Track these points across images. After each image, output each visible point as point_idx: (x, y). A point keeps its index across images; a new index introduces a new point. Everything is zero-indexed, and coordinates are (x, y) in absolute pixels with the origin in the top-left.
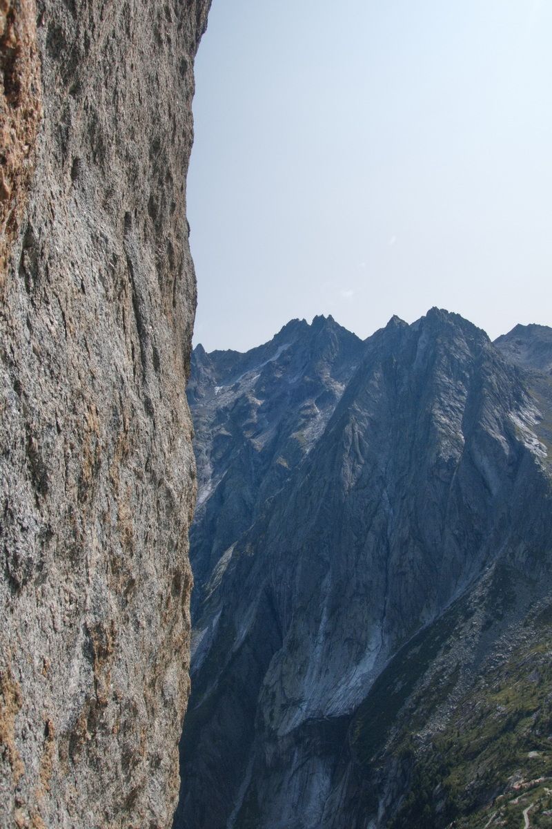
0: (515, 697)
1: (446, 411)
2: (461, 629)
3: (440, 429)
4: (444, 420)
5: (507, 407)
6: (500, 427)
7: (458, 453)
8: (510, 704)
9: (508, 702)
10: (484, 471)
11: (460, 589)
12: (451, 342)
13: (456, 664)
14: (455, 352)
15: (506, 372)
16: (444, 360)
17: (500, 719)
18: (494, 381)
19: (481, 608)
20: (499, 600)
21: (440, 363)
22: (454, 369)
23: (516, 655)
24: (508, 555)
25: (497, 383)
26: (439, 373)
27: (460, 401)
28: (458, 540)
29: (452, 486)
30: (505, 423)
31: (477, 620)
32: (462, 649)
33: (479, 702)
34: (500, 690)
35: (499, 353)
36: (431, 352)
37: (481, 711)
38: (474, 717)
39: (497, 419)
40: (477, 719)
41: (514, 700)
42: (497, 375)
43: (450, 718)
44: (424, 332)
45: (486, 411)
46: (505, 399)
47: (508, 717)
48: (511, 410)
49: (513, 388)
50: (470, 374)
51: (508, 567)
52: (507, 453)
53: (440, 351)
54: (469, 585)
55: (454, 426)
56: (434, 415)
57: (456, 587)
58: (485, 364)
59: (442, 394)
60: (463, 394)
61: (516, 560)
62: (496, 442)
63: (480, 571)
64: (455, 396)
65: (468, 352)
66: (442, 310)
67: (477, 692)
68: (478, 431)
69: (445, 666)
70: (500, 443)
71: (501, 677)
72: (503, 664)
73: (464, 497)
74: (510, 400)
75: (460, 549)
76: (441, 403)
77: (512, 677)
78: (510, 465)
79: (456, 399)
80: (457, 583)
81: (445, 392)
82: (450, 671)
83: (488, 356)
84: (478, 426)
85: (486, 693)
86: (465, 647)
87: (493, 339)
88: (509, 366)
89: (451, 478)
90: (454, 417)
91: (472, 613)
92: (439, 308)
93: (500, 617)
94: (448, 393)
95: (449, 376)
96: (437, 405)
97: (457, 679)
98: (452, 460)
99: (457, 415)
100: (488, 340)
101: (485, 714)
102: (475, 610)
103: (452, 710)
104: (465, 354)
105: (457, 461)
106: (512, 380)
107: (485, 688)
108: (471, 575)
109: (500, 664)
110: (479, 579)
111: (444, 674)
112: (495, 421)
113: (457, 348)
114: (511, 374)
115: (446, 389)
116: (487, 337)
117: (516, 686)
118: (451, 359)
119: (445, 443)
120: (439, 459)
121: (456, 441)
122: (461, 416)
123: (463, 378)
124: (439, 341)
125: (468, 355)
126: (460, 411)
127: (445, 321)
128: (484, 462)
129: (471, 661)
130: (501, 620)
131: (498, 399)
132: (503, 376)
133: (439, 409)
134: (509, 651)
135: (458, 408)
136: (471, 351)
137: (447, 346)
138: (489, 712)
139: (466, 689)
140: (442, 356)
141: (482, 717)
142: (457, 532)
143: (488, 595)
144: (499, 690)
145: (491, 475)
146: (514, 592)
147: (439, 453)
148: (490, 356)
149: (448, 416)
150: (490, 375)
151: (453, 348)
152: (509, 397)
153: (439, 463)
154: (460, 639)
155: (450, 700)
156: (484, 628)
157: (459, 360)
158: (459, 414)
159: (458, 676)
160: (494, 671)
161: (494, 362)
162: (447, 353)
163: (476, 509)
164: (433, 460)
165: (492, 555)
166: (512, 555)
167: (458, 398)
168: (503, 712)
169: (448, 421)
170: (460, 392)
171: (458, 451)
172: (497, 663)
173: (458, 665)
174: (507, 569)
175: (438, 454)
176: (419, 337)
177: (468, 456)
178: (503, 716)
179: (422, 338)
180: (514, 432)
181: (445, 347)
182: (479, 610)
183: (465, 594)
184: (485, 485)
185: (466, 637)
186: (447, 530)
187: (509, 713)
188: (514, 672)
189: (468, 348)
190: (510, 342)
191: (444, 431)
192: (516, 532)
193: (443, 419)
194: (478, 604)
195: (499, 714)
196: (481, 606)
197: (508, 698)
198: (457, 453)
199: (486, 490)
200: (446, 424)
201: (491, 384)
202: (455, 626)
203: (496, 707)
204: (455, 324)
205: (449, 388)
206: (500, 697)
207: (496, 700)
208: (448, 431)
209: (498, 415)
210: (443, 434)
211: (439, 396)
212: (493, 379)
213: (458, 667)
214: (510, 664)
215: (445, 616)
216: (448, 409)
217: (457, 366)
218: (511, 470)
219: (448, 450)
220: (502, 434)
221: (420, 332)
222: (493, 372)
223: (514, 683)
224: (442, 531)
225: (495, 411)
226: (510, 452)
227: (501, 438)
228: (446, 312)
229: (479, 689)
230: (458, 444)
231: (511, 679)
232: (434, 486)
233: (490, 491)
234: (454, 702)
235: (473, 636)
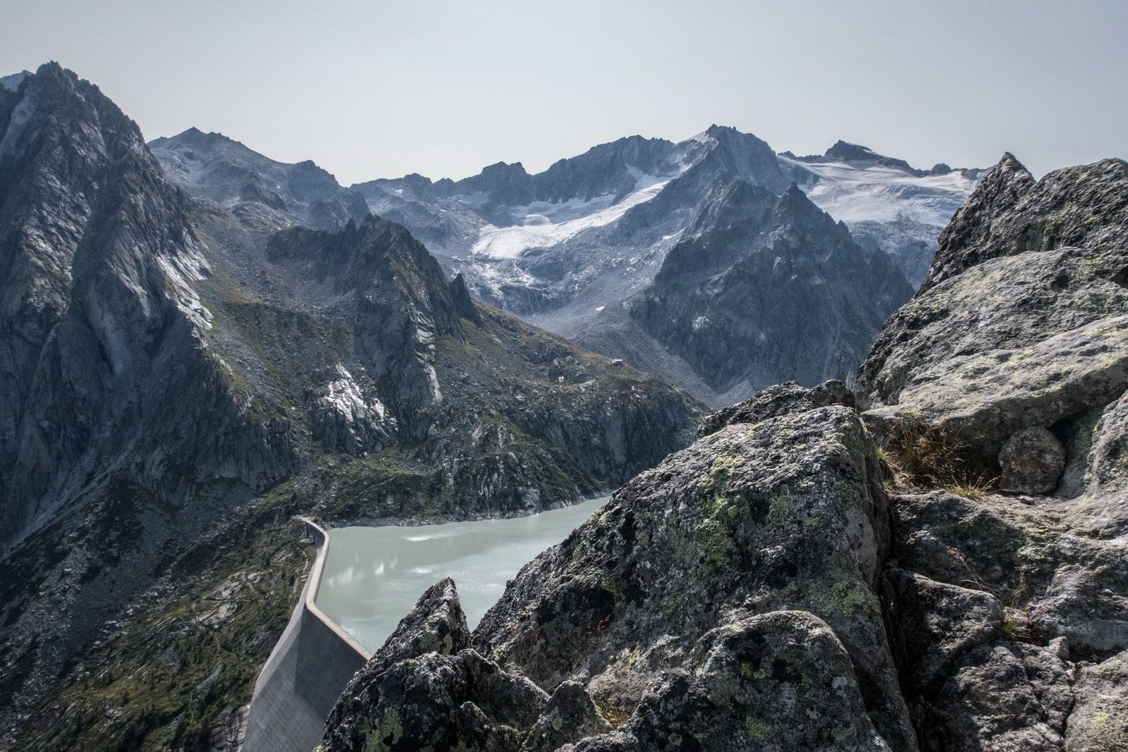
0: (139, 691)
1: (48, 233)
2: (41, 580)
3: (34, 259)
4: (44, 246)
5: (155, 245)
6: (140, 275)
7: (62, 302)
8: (130, 704)
9: (126, 701)
10: (104, 334)
11: (42, 516)
12: (75, 128)
13: (29, 640)
14: (78, 144)
15: (162, 194)
16: (58, 152)
17: (112, 733)
18: (141, 204)
19: (81, 546)
20: (114, 535)
21: (49, 152)
22: (72, 169)
23: (139, 622)
24: (133, 466)
25: (145, 208)
26: (45, 170)
27: (76, 222)
28: (46, 435)
29: (44, 351)
30: (149, 269)
31: (74, 565)
32: (43, 614)
33: (73, 703)
34: (111, 681)
35: (156, 164)
36: (36, 134)
37: (78, 720)
38: (64, 732)
39: (137, 261)
40: (68, 735)
41: (137, 697)
42: (147, 195)
43: (15, 737)
44: (27, 99)
45: (119, 246)
46: (155, 234)
47: (127, 727)
48: (162, 253)
49: (170, 220)
50: (101, 184)
51: (133, 484)
52: (147, 313)
53: (53, 136)
54: (62, 508)
55: (61, 258)
56: (27, 236)
57: (36, 511)
58: (130, 176)
59: (45, 205)
60: (84, 213)
61: (146, 474)
62: (131, 295)
63: (83, 487)
64: (69, 213)
65: (101, 149)
66: (68, 71)
67: (68, 687)
68: (103, 273)
69: (8, 644)
70: (138, 298)
71: (114, 658)
72: (117, 638)
73: (64, 371)
74: (162, 237)
75: (50, 452)
76: (42, 219)
77: (132, 658)
78: (149, 332)
79: (69, 218)
80: (38, 505)
81: (51, 204)
82: (18, 652)
83: (136, 164)
84: (103, 265)
85: (87, 687)
86: (49, 611)
87: (147, 140)
88: (168, 187)
89: (44, 338)
90: (61, 244)
91: (64, 555)
92: (63, 66)
93: (114, 561)
94: (57, 206)
95: (63, 179)
96: (35, 221)
97: (31, 666)
98: (50, 309)
99: (68, 242)
100: (141, 140)
101: (84, 724)
102: (70, 549)
103: (20, 723)
104: (96, 151)
105: (59, 314)
106: (170, 209)
107: (83, 680)
108: (66, 493)
109: (111, 638)
110: (79, 499)
111: (7, 657)
112: (134, 264)
113: (85, 138)
114: (170, 200)
115: (54, 199)
116: (140, 135)
117: (140, 673)
118: (71, 154)
119: (40, 282)
120: (25, 306)
121: (62, 282)
122: (74, 246)
123: (87, 188)
124: (53, 119)
125: (102, 155)
126: (74, 238)
127: (71, 91)
128: (106, 322)
129: (59, 634)
130: (115, 566)
131: (144, 231)
132: (157, 200)
133: (37, 227)
134: (127, 615)
135: (71, 232)
136: (108, 149)
137: (66, 131)
138: (93, 720)
139: (48, 682)
140: (54, 146)
141: (79, 731)
142: (45, 424)
143: (94, 527)
144: (110, 680)
145: (115, 342)
146: (140, 523)
147: (28, 295)
148: (140, 165)
149: (51, 242)
150: (135, 193)
151: (76, 137)
152: (162, 231)
153: (25, 312)
154: (39, 597)
155: (17, 703)
156: (85, 579)
157: (84, 158)
158: (70, 239)
159: (34, 661)
160: (100, 650)
161: (145, 176)
162: (65, 142)
163: (84, 391)
164: (14, 305)
165: (106, 465)
166: (141, 467)
167: (73, 216)
168: (117, 718)
169: (50, 249)
170: (78, 208)
171: (63, 299)
172: (107, 635)
173: (33, 642)
174: (129, 487)
175: (24, 298)
176: (16, 103)
177: (81, 311)
178: (118, 726)
179: (22, 105)
180: (164, 286)
181: (63, 132)
182: (77, 550)
183: (53, 523)
184: (103, 355)
185: (52, 594)
186: (27, 419)
187: (129, 720)
188: (136, 649)
189: (103, 143)
190: (174, 152)
191: (40, 263)
192: (150, 432)
193: (42, 244)
194: (75, 540)
195: (110, 722)
196: (80, 543)
197: (127, 694)
198: (60, 301)
199: (105, 365)
200: (46, 252)
201: (134, 207)
202: (33, 574)
203: (104, 710)
204: (86, 99)
205: (60, 198)
206: (112, 693)
207: (105, 699)
208: (49, 265)
209: (139, 255)
210: (38, 267)
211: (40, 208)
212: (140, 199)
213: (34, 645)
214: (129, 637)
215: (13, 558)
216: (53, 230)
217: (80, 166)
218: (150, 339)
219: (41, 293)
220: (141, 283)
221: (19, 96)
222: (142, 190)
223: (137, 667)
224: (19, 419)
225: (136, 249)
226: (153, 310)
227: (139, 289)
228: (74, 76)
229: (73, 681)
230: (64, 289)
231: (131, 662)
232: (11, 347)
233: (111, 367)
234: (24, 707)
235: (64, 592)
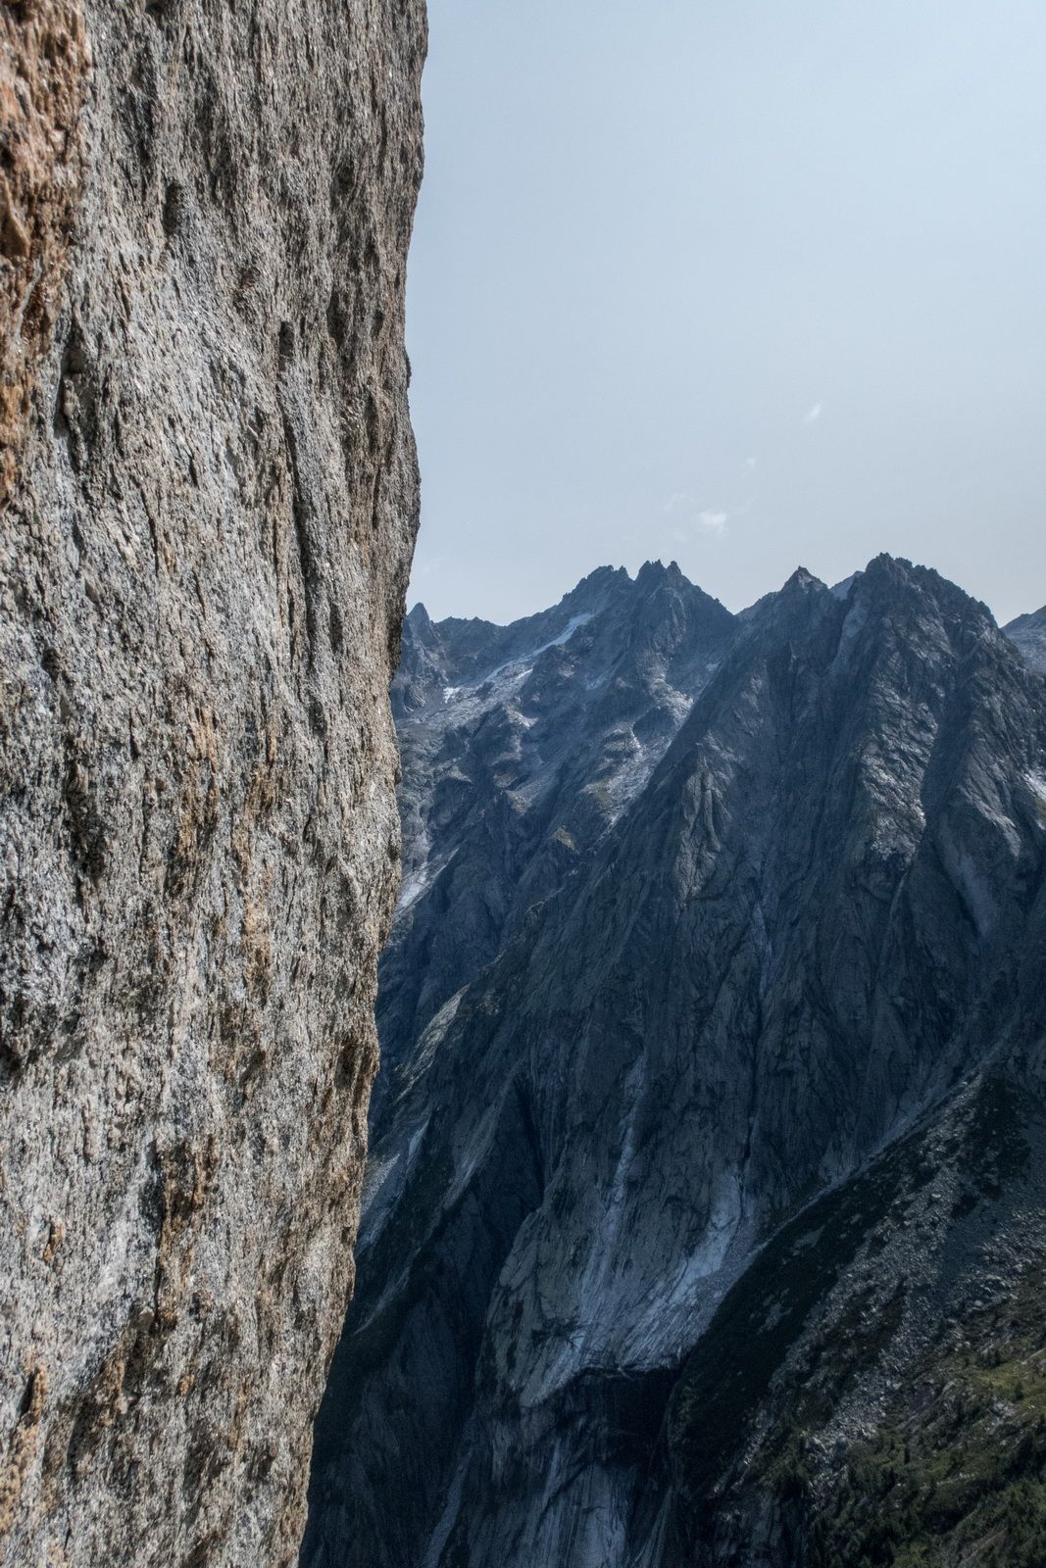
0: (1035, 1387)
1: (889, 760)
2: (906, 1205)
3: (876, 795)
4: (885, 777)
5: (1021, 759)
6: (1003, 801)
7: (910, 845)
8: (1026, 1401)
9: (1020, 1397)
10: (963, 884)
11: (904, 1121)
12: (913, 626)
13: (896, 1282)
14: (918, 646)
15: (1024, 689)
16: (895, 661)
17: (1003, 1437)
18: (998, 707)
19: (950, 1166)
20: (992, 1155)
21: (884, 663)
22: (916, 680)
23: (1032, 1284)
24: (1011, 1061)
25: (1003, 711)
26: (881, 685)
27: (920, 743)
28: (903, 1017)
29: (893, 908)
30: (1014, 792)
31: (943, 1188)
32: (909, 1251)
33: (954, 1381)
34: (998, 1363)
35: (1013, 650)
36: (869, 644)
37: (958, 1406)
38: (941, 1419)
39: (998, 783)
40: (948, 1423)
41: (1034, 1393)
42: (1006, 696)
43: (885, 1409)
44: (857, 604)
45: (974, 766)
46: (1019, 744)
47: (1022, 1433)
48: (1031, 768)
49: (1038, 722)
50: (947, 690)
51: (1011, 1085)
52: (1016, 851)
53: (888, 641)
54: (924, 1112)
55: (906, 790)
56: (866, 767)
57: (896, 1113)
58: (982, 673)
59: (884, 727)
60: (929, 730)
61: (1028, 1074)
62: (993, 828)
63: (949, 1086)
64: (912, 732)
65: (945, 646)
66: (900, 560)
67: (946, 1356)
68: (957, 804)
69: (872, 1283)
70: (1003, 832)
71: (1000, 1331)
72: (1005, 1302)
73: (918, 933)
74: (1028, 747)
75: (908, 1037)
76: (882, 744)
77: (1024, 1334)
78: (1020, 876)
79: (912, 738)
80: (898, 1107)
81: (891, 724)
82: (884, 1296)
83: (989, 657)
84: (955, 794)
85: (967, 1363)
86: (917, 1247)
87: (1001, 625)
88: (1032, 679)
89: (892, 892)
90: (905, 773)
91: (929, 1175)
92: (894, 556)
93: (994, 1192)
94: (897, 726)
95: (902, 693)
96: (874, 748)
97: (898, 1317)
98: (897, 856)
99: (913, 770)
100: (992, 624)
101: (966, 1416)
102: (938, 1168)
103: (890, 1392)
104: (939, 649)
105: (908, 860)
106: (1036, 707)
107: (963, 1352)
108: (929, 1092)
109: (997, 1299)
110: (945, 1103)
111: (871, 1301)
112: (993, 786)
113: (925, 637)
114: (1036, 695)
115: (894, 717)
116: (991, 618)
117: (1037, 1360)
118: (909, 657)
119: (884, 822)
120: (870, 854)
121: (908, 820)
122: (921, 772)
123: (931, 698)
124: (887, 621)
125: (946, 654)
126: (920, 763)
127: (904, 584)
128: (964, 867)
129: (930, 1281)
130: (995, 1199)
131: (1004, 742)
132: (1018, 699)
133: (877, 755)
134: (1015, 1272)
135: (915, 756)
136: (953, 644)
137: (902, 633)
138: (976, 1413)
139: (920, 1344)
140: (891, 653)
141: (959, 1422)
142: (900, 1001)
143: (966, 1140)
144: (995, 1362)
145: (978, 892)
146: (1023, 1142)
147: (872, 840)
148: (994, 656)
149: (893, 770)
150: (989, 694)
151: (914, 638)
152: (1028, 739)
153: (870, 861)
154: (903, 1227)
155: (885, 1363)
156: (957, 1212)
157: (924, 662)
158: (915, 766)
159: (901, 1312)
160: (981, 1314)
161: (1001, 671)
162: (902, 646)
163: (944, 959)
164: (857, 854)
165: (976, 1058)
166: (1022, 1063)
167: (917, 736)
168: (1008, 1418)
169: (893, 781)
170: (922, 725)
171: (912, 842)
172: (990, 1295)
173: (900, 1286)
174: (1008, 1089)
175: (869, 843)
176: (846, 613)
177: (932, 852)
178: (1010, 1431)
179: (853, 614)
180: (1034, 812)
181: (898, 635)
182: (946, 1170)
183: (916, 1131)
184: (965, 912)
185: (918, 1226)
186: (879, 994)
187: (1024, 1425)
188: (1030, 1324)
189: (946, 638)
190: (1041, 630)
191: (883, 799)
192: (1030, 1014)
193: (884, 775)
194: (943, 1156)
195: (999, 1422)
196: (950, 1161)
197: (1020, 1386)
198: (908, 843)
199: (968, 923)
200: (888, 785)
201: (989, 714)
202: (895, 1196)
203: (990, 1403)
204: (924, 588)
205: (900, 716)
206: (999, 1379)
207: (991, 1386)
208: (892, 800)
209: (1000, 775)
210: (881, 804)
211: (879, 731)
212: (996, 702)
213: (901, 1291)
214: (1019, 1304)
215: (873, 1171)
216: (896, 757)
217: (921, 673)
218: (1022, 886)
219: (887, 837)
220: (1006, 813)
221: (849, 603)
222: (997, 689)
223: (1032, 1351)
224: (870, 995)
225: (996, 767)
226: (1023, 848)
227: (1004, 820)
228: (907, 564)
229: (950, 1350)
230: (912, 828)
231: (1025, 1341)
232: (857, 905)
233: (974, 926)
234: (894, 1372)
235: (934, 1224)
